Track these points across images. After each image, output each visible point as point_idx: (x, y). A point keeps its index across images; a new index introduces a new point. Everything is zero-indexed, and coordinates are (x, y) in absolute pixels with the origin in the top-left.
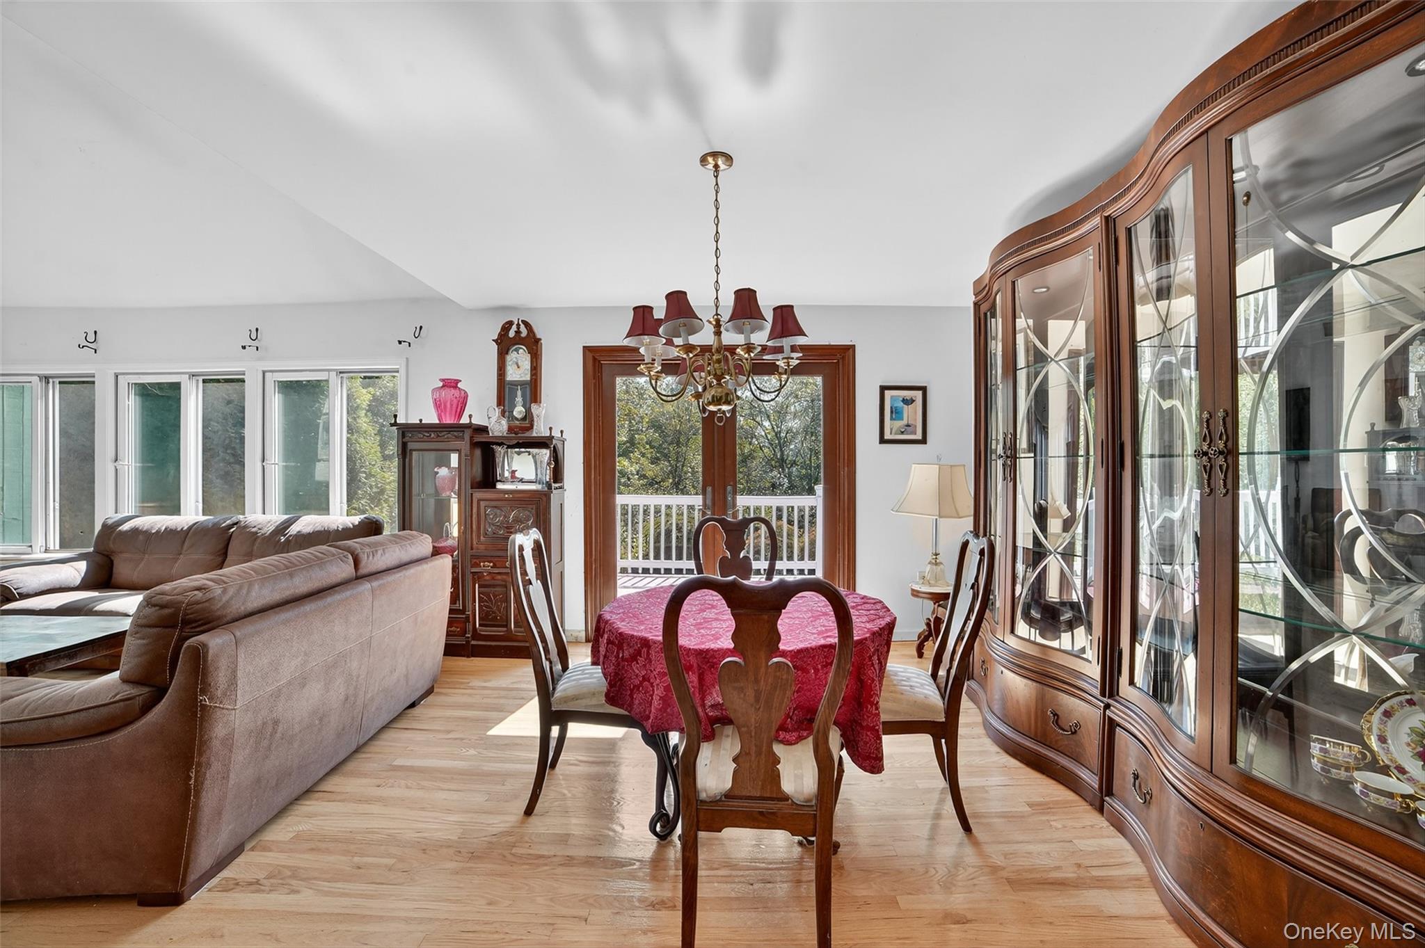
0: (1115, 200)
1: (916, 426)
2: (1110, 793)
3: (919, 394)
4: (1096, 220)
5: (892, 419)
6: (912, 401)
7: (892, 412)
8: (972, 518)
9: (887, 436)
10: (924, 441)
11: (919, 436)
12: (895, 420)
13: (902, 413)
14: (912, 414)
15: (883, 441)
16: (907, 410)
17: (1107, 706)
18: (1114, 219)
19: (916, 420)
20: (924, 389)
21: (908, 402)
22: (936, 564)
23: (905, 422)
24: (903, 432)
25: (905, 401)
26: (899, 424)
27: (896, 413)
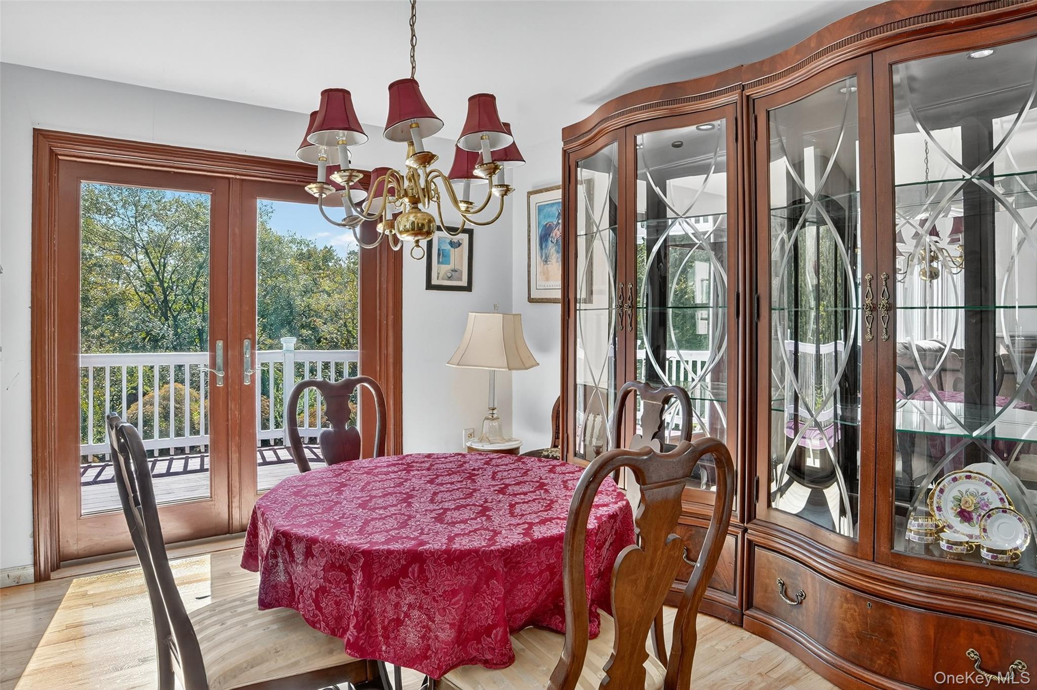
0: (760, 83)
1: (462, 272)
2: (750, 605)
3: (466, 237)
4: (734, 97)
5: (439, 262)
6: (459, 244)
7: (439, 255)
9: (434, 282)
10: (468, 288)
11: (464, 283)
12: (442, 263)
13: (449, 256)
14: (459, 258)
15: (430, 286)
16: (454, 253)
17: (745, 530)
18: (754, 100)
19: (462, 265)
20: (470, 233)
21: (456, 245)
22: (493, 419)
23: (451, 266)
24: (449, 278)
25: (452, 244)
26: (445, 268)
27: (443, 256)
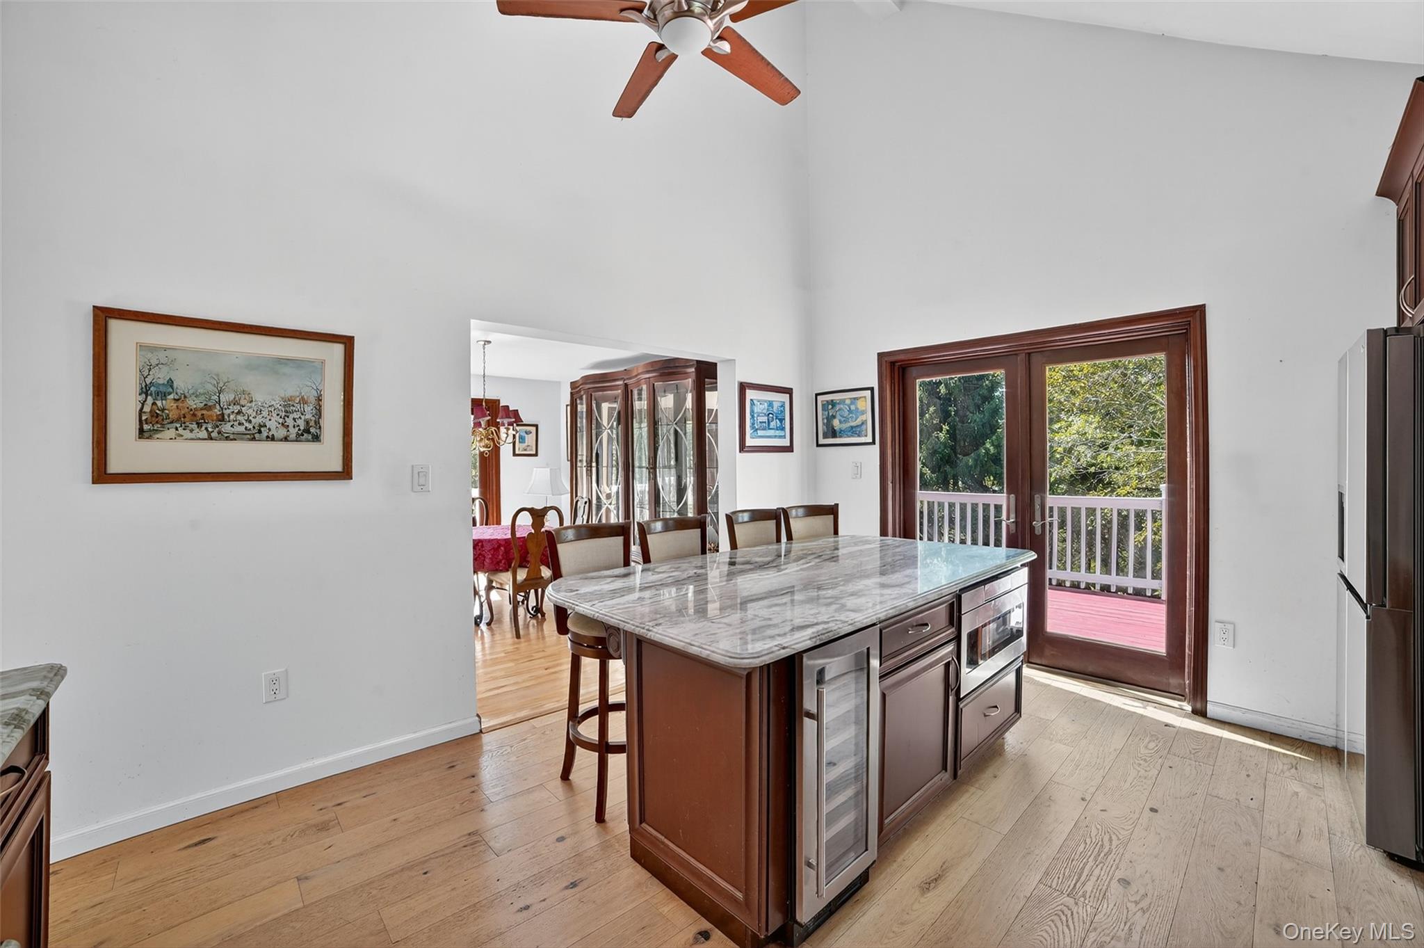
1: (532, 447)
3: (533, 429)
5: (520, 442)
6: (531, 432)
7: (520, 438)
8: (569, 494)
9: (517, 452)
10: (536, 455)
11: (534, 452)
13: (525, 439)
14: (530, 439)
15: (515, 454)
16: (528, 437)
19: (532, 443)
20: (536, 426)
21: (528, 433)
23: (526, 444)
24: (525, 450)
25: (526, 433)
26: (524, 445)
27: (522, 439)
